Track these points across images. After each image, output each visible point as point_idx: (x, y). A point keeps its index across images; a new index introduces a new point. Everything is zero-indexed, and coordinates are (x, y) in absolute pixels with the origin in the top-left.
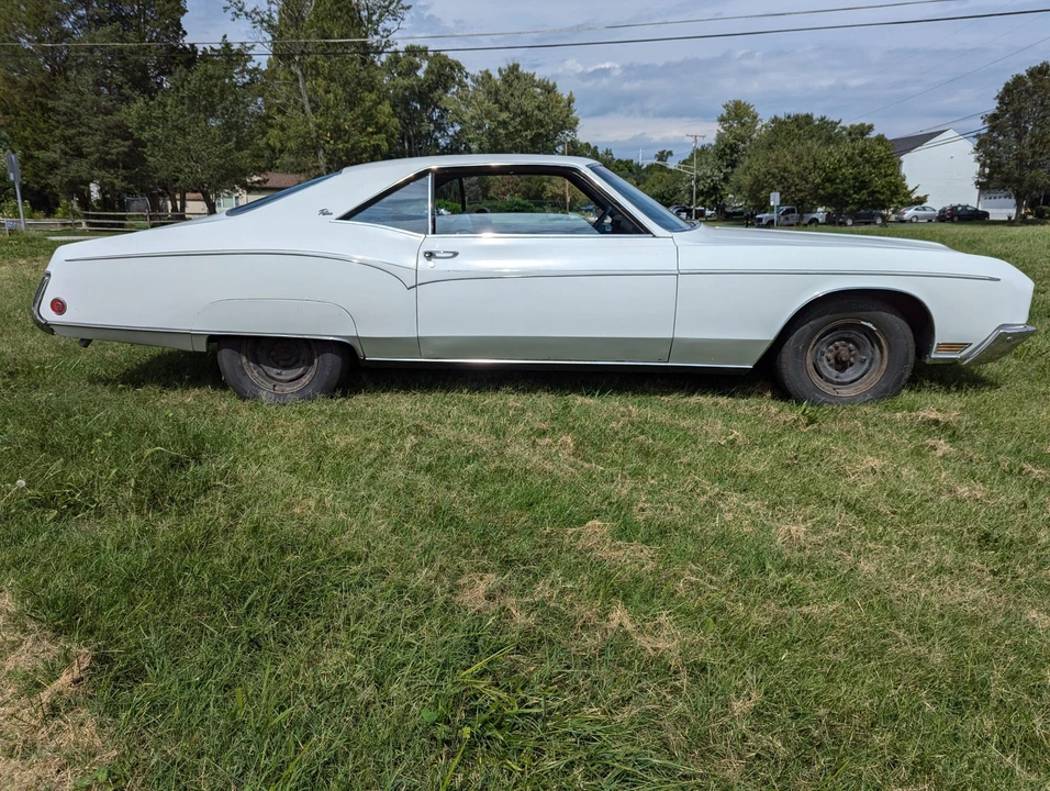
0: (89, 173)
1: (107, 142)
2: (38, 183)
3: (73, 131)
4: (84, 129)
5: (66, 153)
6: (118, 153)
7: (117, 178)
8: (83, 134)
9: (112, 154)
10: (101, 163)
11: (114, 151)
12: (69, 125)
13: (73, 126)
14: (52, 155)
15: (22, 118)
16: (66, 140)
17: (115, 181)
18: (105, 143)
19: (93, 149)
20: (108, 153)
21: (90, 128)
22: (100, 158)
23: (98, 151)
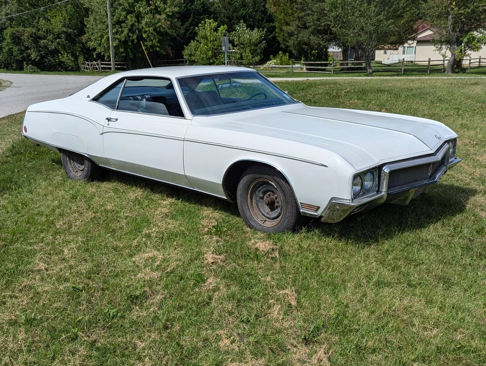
0: (309, 38)
1: (320, 19)
2: (284, 44)
3: (303, 14)
4: (309, 12)
5: (299, 27)
6: (325, 25)
7: (322, 40)
8: (308, 15)
9: (321, 26)
10: (315, 32)
11: (323, 24)
12: (303, 10)
13: (304, 10)
14: (291, 28)
15: (281, 8)
16: (300, 18)
17: (321, 42)
18: (318, 20)
19: (312, 23)
20: (319, 26)
21: (312, 11)
22: (315, 29)
23: (314, 24)
